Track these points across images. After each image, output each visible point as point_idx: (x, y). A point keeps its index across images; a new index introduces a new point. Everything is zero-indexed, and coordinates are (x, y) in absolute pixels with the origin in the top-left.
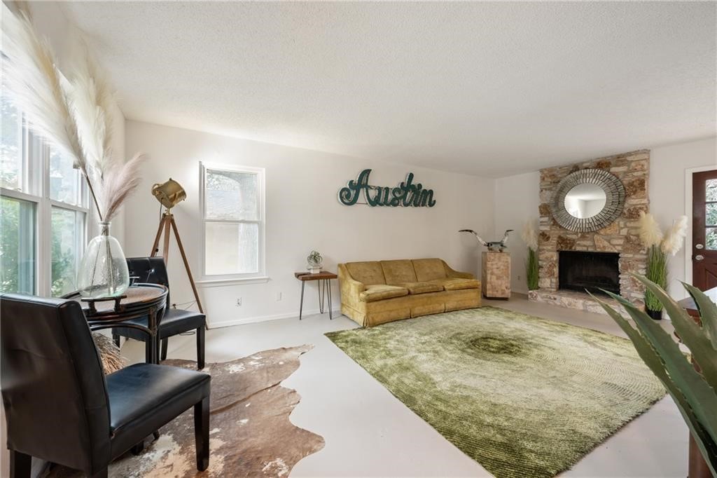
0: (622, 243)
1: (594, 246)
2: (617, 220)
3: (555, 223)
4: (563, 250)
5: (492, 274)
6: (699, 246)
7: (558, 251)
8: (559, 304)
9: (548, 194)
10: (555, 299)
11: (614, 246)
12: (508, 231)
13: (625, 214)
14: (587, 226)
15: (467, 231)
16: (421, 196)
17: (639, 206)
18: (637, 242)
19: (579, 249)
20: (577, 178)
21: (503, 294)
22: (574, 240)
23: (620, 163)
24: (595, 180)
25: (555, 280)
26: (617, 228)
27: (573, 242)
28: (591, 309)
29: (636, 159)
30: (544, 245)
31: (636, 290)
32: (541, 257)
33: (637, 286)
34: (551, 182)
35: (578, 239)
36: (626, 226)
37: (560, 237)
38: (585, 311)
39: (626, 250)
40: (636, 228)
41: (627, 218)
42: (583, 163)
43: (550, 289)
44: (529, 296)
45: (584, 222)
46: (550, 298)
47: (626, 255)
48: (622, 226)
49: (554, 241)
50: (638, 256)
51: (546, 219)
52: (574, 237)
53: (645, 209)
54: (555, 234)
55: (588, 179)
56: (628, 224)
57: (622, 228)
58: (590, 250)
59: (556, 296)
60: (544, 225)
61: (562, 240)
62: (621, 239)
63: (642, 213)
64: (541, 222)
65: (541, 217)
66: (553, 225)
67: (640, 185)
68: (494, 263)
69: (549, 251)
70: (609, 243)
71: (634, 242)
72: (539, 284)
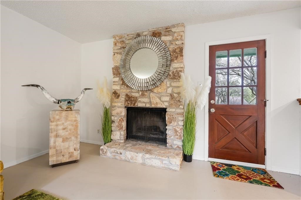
0: (168, 100)
1: (150, 102)
2: (165, 81)
3: (124, 83)
4: (129, 106)
5: (57, 136)
6: (212, 102)
7: (125, 107)
8: (123, 158)
9: (119, 57)
10: (121, 154)
11: (163, 102)
12: (86, 89)
13: (170, 75)
14: (146, 86)
15: (33, 85)
17: (179, 69)
18: (178, 99)
19: (140, 105)
20: (139, 43)
21: (70, 157)
22: (137, 98)
23: (167, 33)
24: (151, 45)
25: (123, 133)
26: (165, 87)
27: (135, 100)
28: (148, 162)
29: (177, 31)
30: (115, 102)
31: (177, 138)
32: (114, 113)
33: (177, 135)
34: (121, 47)
35: (140, 97)
36: (171, 86)
37: (127, 95)
38: (143, 164)
39: (171, 105)
40: (178, 87)
41: (171, 78)
42: (143, 32)
43: (119, 141)
44: (101, 152)
45: (144, 82)
46: (117, 153)
47: (171, 110)
48: (169, 86)
49: (122, 98)
50: (179, 111)
51: (117, 79)
52: (136, 95)
53: (183, 71)
54: (123, 92)
55: (146, 44)
56: (173, 84)
57: (169, 87)
58: (148, 106)
59: (122, 151)
60: (116, 85)
61: (129, 98)
62: (168, 96)
63: (182, 74)
64: (114, 82)
65: (114, 77)
66: (122, 84)
67: (179, 53)
68: (59, 123)
69: (119, 107)
70: (160, 100)
71: (176, 99)
72: (112, 137)
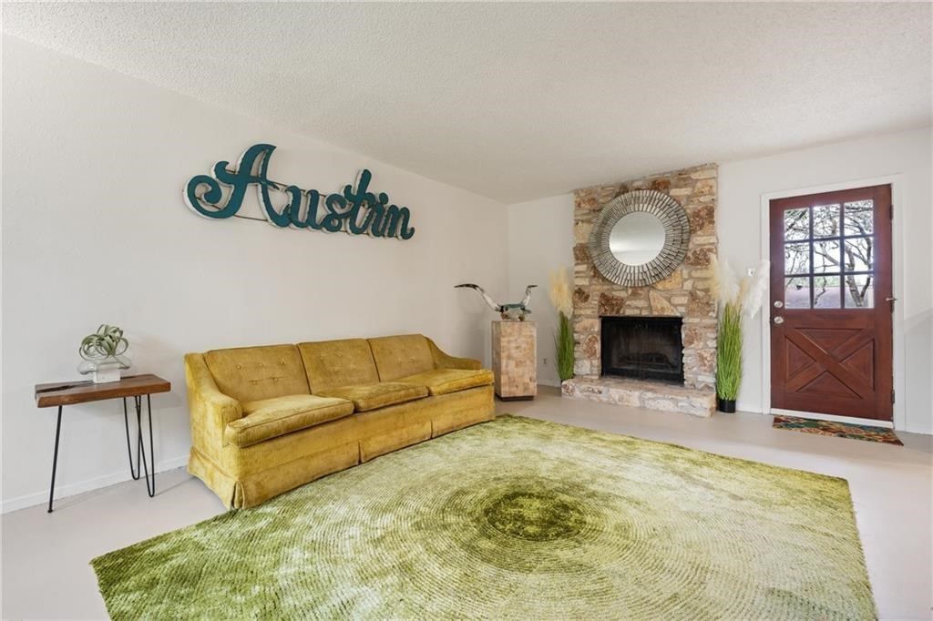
0: (686, 302)
1: (650, 307)
2: (679, 268)
3: (597, 274)
4: (608, 315)
5: (509, 357)
6: (777, 304)
7: (600, 317)
8: (605, 399)
9: (586, 229)
10: (600, 392)
11: (675, 306)
12: (530, 287)
13: (689, 258)
14: (641, 278)
15: (468, 285)
16: (387, 217)
17: (707, 247)
18: (705, 301)
19: (629, 312)
20: (627, 204)
21: (526, 389)
22: (622, 300)
23: (682, 183)
24: (650, 206)
25: (597, 362)
26: (678, 279)
27: (620, 303)
28: (651, 405)
29: (702, 177)
30: (581, 308)
31: (705, 371)
32: (578, 327)
33: (705, 365)
34: (590, 211)
35: (628, 299)
36: (690, 277)
37: (603, 296)
38: (642, 408)
39: (690, 312)
40: (705, 279)
41: (692, 264)
42: (633, 182)
43: (590, 377)
44: (563, 390)
45: (636, 272)
46: (593, 391)
47: (691, 320)
48: (686, 277)
49: (594, 301)
50: (707, 321)
51: (583, 268)
52: (623, 294)
53: (714, 251)
54: (596, 289)
55: (641, 205)
56: (694, 274)
57: (686, 280)
58: (645, 313)
59: (601, 388)
60: (582, 277)
61: (606, 300)
62: (685, 295)
63: (712, 256)
64: (577, 272)
65: (577, 264)
66: (594, 276)
67: (707, 216)
68: (511, 339)
69: (588, 317)
70: (670, 302)
71: (702, 300)
72: (576, 370)
